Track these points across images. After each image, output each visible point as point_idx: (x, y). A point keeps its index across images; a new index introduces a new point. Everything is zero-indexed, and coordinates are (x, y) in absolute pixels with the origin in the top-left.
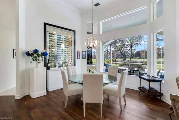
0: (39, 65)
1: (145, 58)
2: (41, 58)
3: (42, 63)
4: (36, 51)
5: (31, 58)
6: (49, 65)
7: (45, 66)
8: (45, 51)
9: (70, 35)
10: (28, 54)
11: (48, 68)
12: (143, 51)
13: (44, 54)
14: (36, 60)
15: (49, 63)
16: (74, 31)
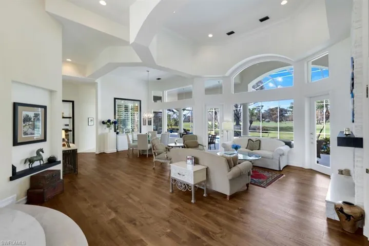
0: (111, 130)
1: (280, 121)
2: (112, 126)
3: (113, 129)
4: (109, 121)
5: (105, 125)
6: (118, 131)
7: (115, 131)
8: (115, 120)
9: (137, 104)
10: (103, 123)
11: (117, 133)
12: (277, 108)
13: (115, 123)
14: (109, 127)
15: (118, 129)
16: (140, 101)
